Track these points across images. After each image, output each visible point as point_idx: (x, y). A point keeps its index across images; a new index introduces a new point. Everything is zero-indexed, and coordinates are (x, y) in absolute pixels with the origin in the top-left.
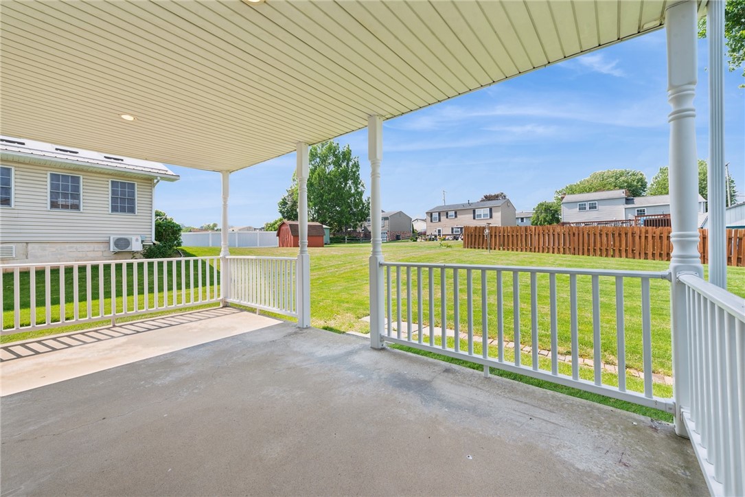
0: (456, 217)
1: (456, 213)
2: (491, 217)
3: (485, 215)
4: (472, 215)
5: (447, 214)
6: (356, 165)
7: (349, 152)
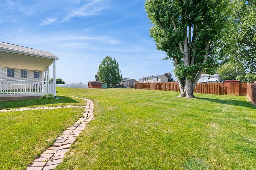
0: (148, 80)
1: (148, 79)
2: (158, 80)
3: (156, 80)
4: (152, 80)
5: (145, 79)
6: (118, 65)
7: (115, 61)
